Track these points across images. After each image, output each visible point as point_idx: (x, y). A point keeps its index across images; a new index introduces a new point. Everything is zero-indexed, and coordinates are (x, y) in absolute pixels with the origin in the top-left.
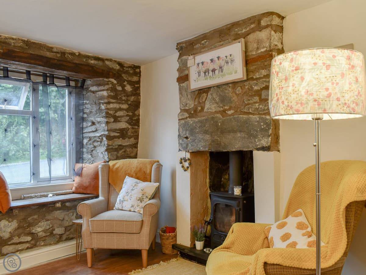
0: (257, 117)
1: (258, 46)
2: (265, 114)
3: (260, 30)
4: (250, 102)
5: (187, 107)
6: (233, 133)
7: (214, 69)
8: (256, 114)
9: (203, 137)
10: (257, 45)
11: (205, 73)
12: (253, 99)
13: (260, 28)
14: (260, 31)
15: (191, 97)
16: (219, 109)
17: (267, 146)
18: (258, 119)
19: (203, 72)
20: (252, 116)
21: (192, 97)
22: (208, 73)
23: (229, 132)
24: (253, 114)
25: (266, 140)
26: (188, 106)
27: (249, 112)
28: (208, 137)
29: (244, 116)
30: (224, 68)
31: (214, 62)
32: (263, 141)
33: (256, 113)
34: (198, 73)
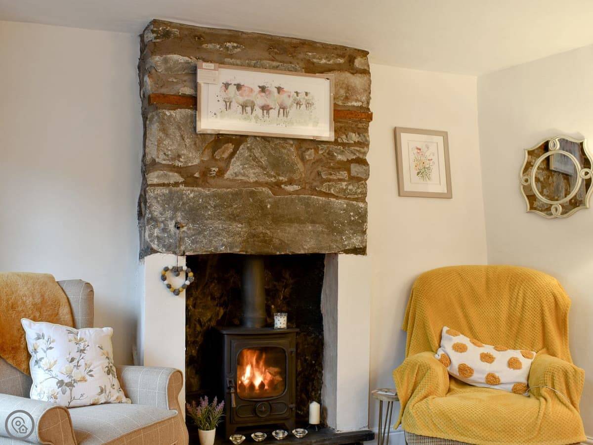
0: (343, 203)
1: (347, 95)
2: (357, 200)
3: (352, 71)
4: (331, 177)
5: (179, 161)
6: (297, 223)
7: (268, 106)
8: (341, 198)
9: (225, 226)
10: (346, 93)
11: (243, 107)
12: (338, 174)
13: (352, 69)
14: (353, 74)
15: (193, 143)
16: (267, 178)
17: (361, 246)
18: (345, 206)
19: (239, 103)
20: (335, 199)
21: (195, 144)
22: (252, 110)
23: (291, 221)
24: (337, 197)
25: (359, 238)
26: (181, 160)
27: (329, 192)
28: (238, 227)
29: (321, 198)
30: (290, 111)
31: (267, 93)
32: (355, 238)
33: (341, 195)
34: (226, 102)
